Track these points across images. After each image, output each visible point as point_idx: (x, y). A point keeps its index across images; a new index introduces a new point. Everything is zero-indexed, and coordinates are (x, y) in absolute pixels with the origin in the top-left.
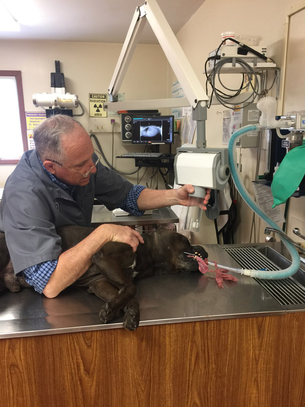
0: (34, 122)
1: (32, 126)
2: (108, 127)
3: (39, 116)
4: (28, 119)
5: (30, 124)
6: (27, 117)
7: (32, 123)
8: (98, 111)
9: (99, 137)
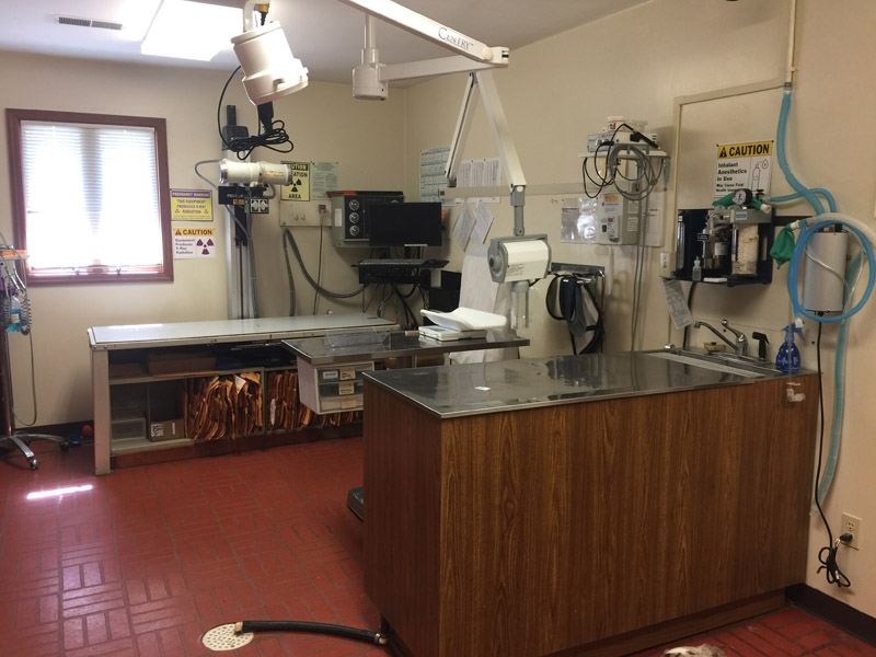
0: (185, 206)
1: (181, 213)
2: (313, 217)
3: (193, 196)
4: (174, 202)
5: (177, 211)
6: (172, 199)
7: (181, 210)
8: (295, 190)
9: (294, 234)
